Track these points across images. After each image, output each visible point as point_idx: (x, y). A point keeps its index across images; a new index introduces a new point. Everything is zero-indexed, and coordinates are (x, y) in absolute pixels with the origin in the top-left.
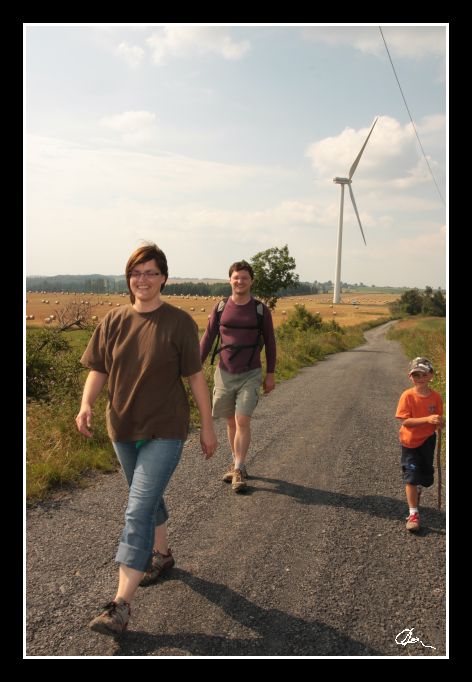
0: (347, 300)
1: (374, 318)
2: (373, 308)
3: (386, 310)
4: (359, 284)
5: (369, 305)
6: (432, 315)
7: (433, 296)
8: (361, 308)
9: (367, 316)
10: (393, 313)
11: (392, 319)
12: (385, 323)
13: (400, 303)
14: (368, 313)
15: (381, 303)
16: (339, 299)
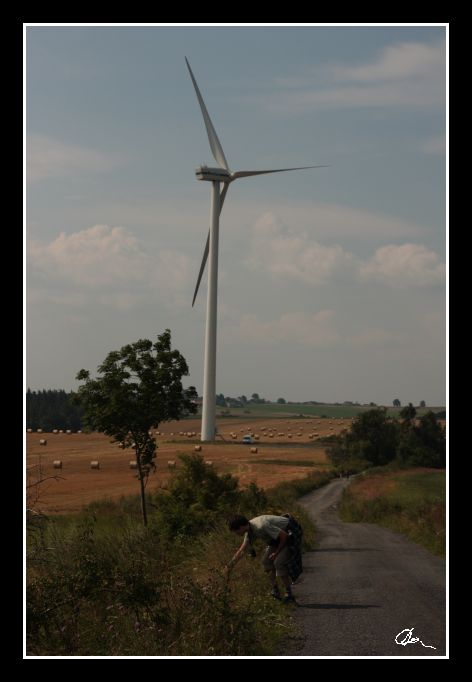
0: (229, 432)
1: (300, 474)
2: (291, 451)
3: (320, 455)
4: (249, 398)
5: (280, 444)
6: (419, 464)
7: (417, 423)
8: (262, 450)
9: (281, 469)
10: (336, 463)
11: (336, 476)
12: (324, 484)
13: (350, 438)
14: (280, 463)
15: (305, 439)
16: (213, 431)
